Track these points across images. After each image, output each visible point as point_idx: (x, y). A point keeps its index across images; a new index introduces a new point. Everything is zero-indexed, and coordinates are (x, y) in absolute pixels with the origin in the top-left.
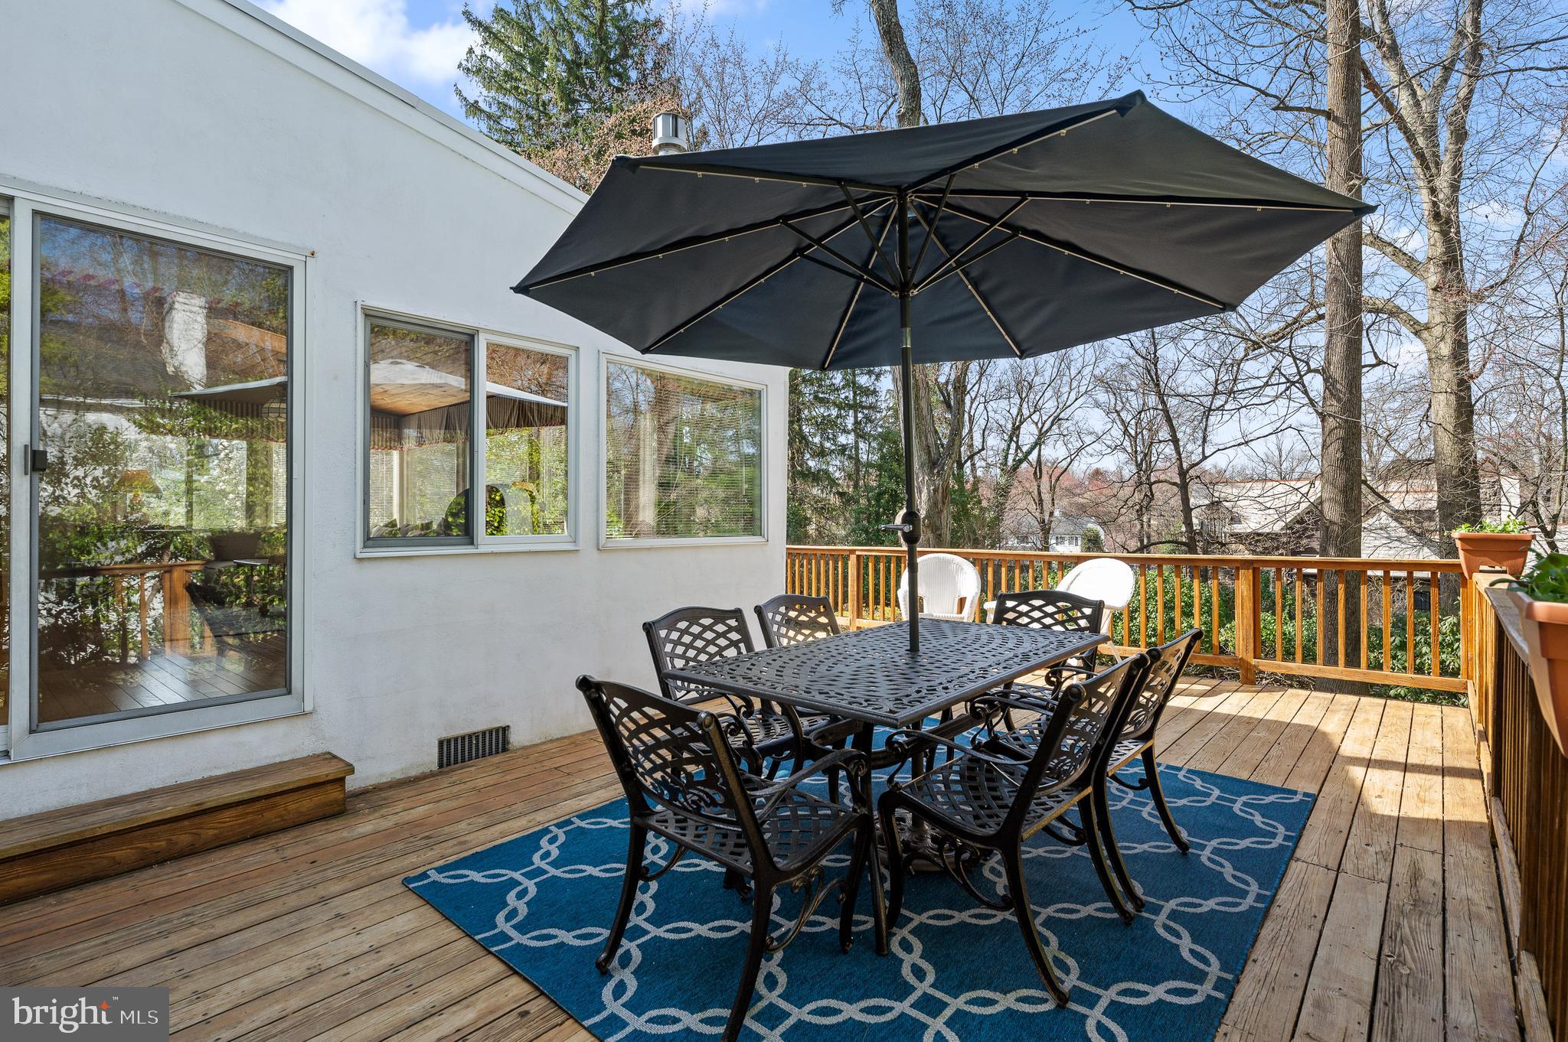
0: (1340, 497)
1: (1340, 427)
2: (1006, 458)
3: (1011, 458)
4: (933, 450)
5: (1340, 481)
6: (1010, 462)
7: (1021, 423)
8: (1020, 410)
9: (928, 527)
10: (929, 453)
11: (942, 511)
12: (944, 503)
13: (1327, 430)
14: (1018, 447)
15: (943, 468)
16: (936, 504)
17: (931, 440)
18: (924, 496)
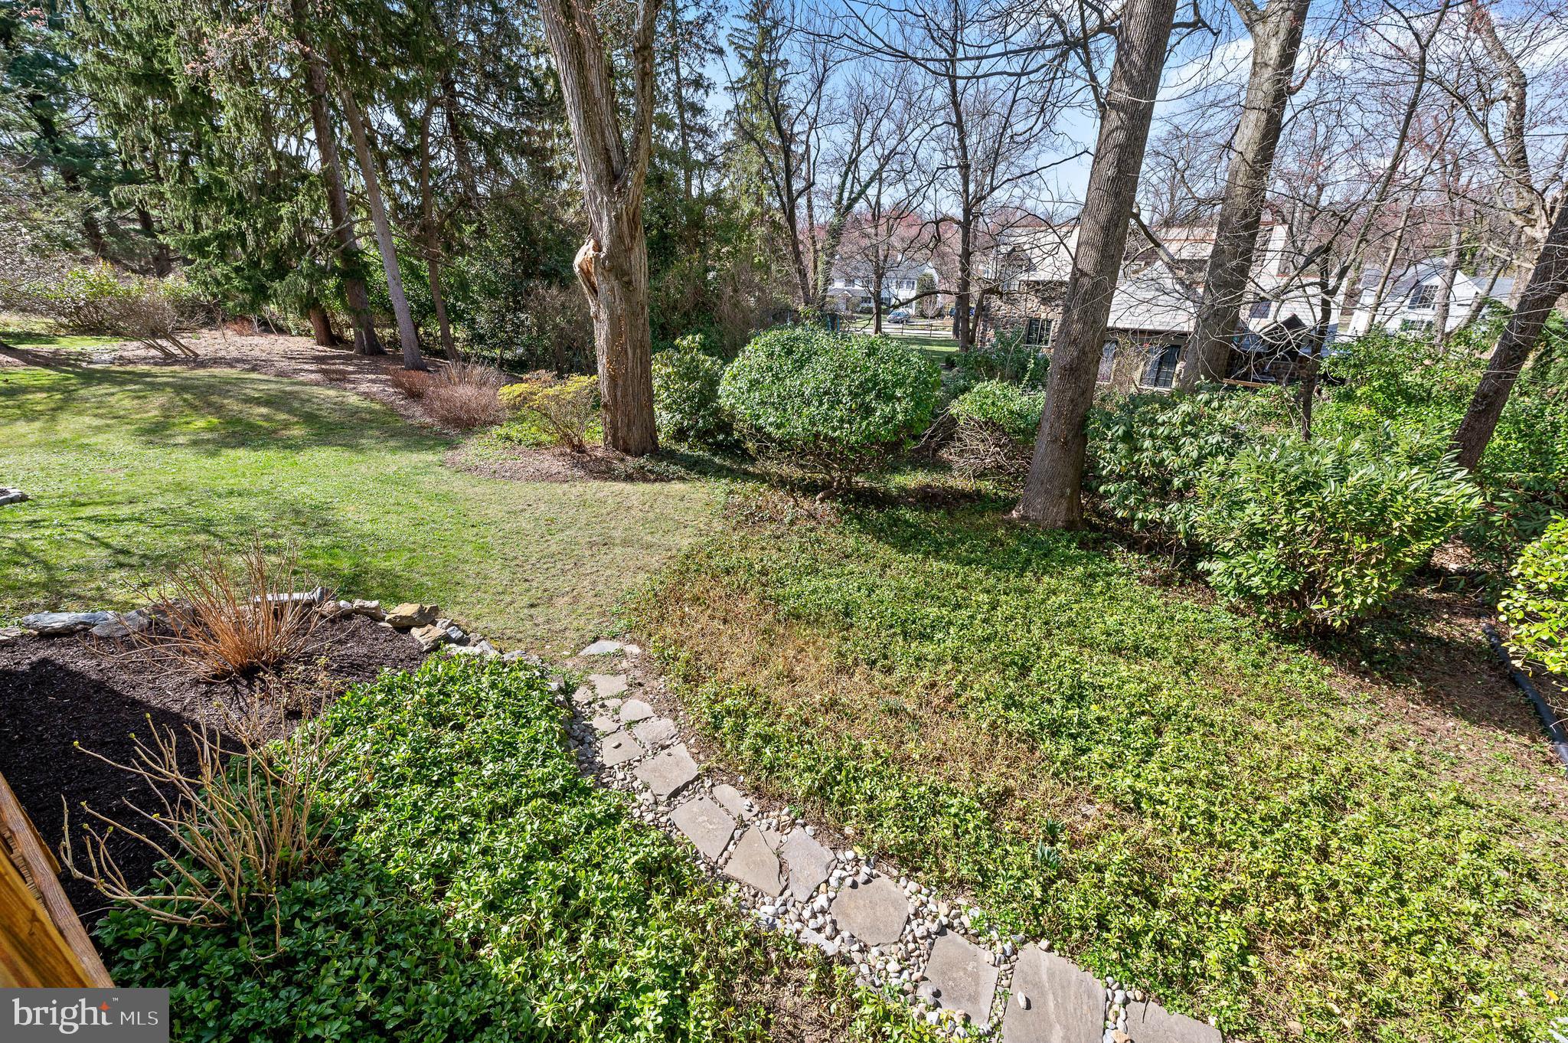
0: (1099, 237)
2: (841, 194)
3: (846, 195)
4: (615, 155)
5: (1106, 212)
6: (845, 202)
9: (610, 271)
10: (608, 160)
11: (631, 249)
12: (633, 237)
14: (855, 181)
15: (625, 185)
16: (620, 238)
17: (611, 141)
18: (605, 224)
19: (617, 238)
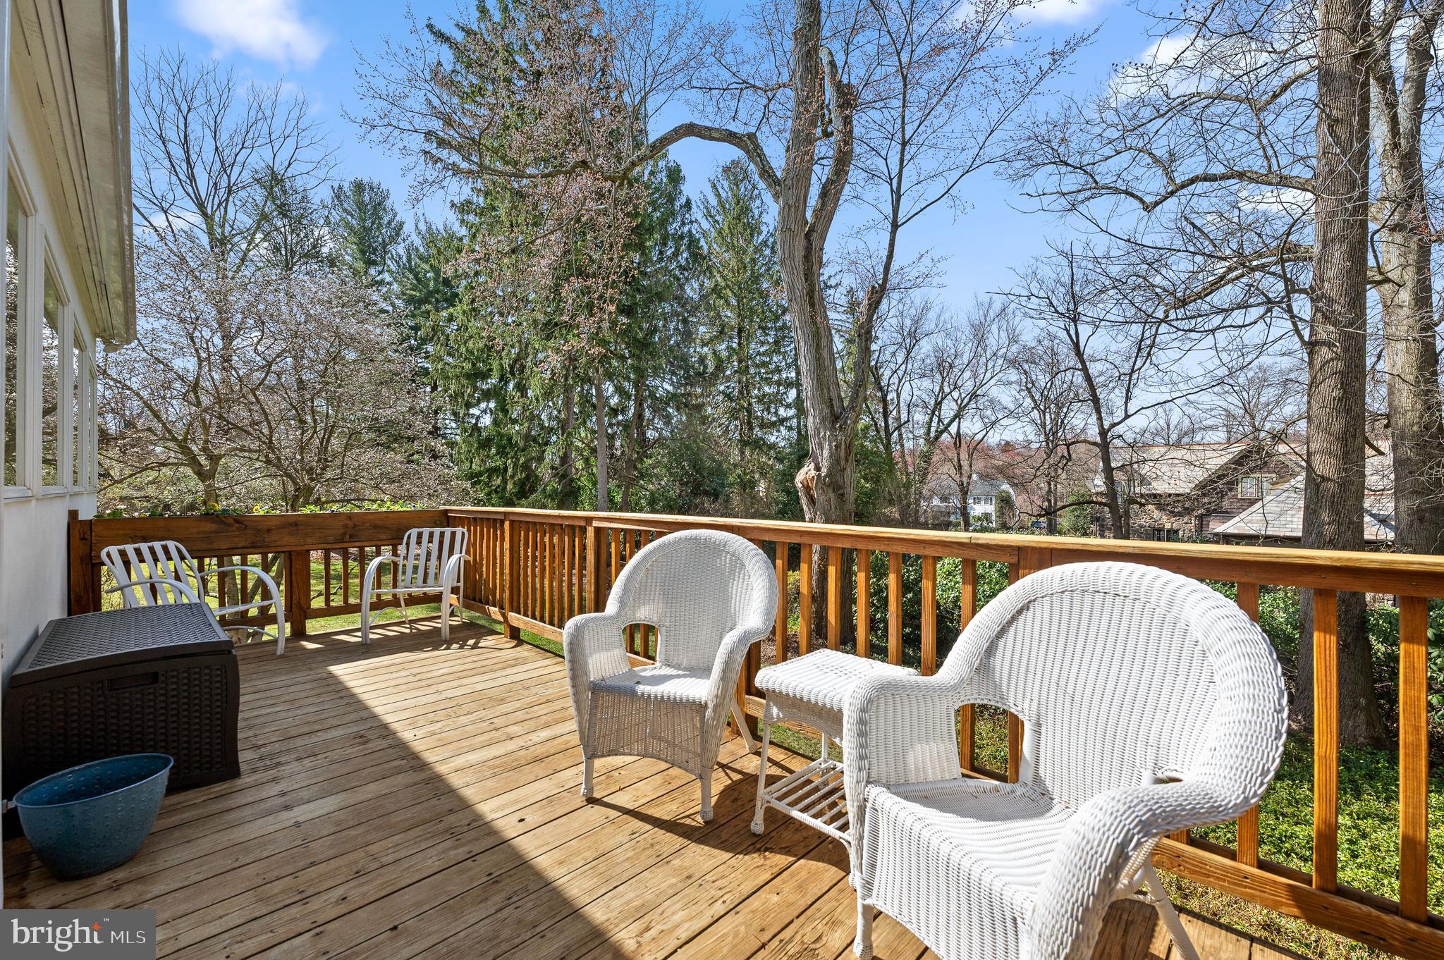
0: (1337, 448)
1: (1338, 358)
2: (930, 427)
3: (933, 429)
4: (836, 403)
5: (1337, 426)
6: (932, 435)
7: (943, 399)
8: (942, 388)
9: (829, 486)
10: (831, 408)
11: (845, 469)
12: (847, 461)
13: (1318, 363)
14: (940, 420)
15: (846, 423)
16: (838, 461)
18: (826, 453)
19: (835, 462)
